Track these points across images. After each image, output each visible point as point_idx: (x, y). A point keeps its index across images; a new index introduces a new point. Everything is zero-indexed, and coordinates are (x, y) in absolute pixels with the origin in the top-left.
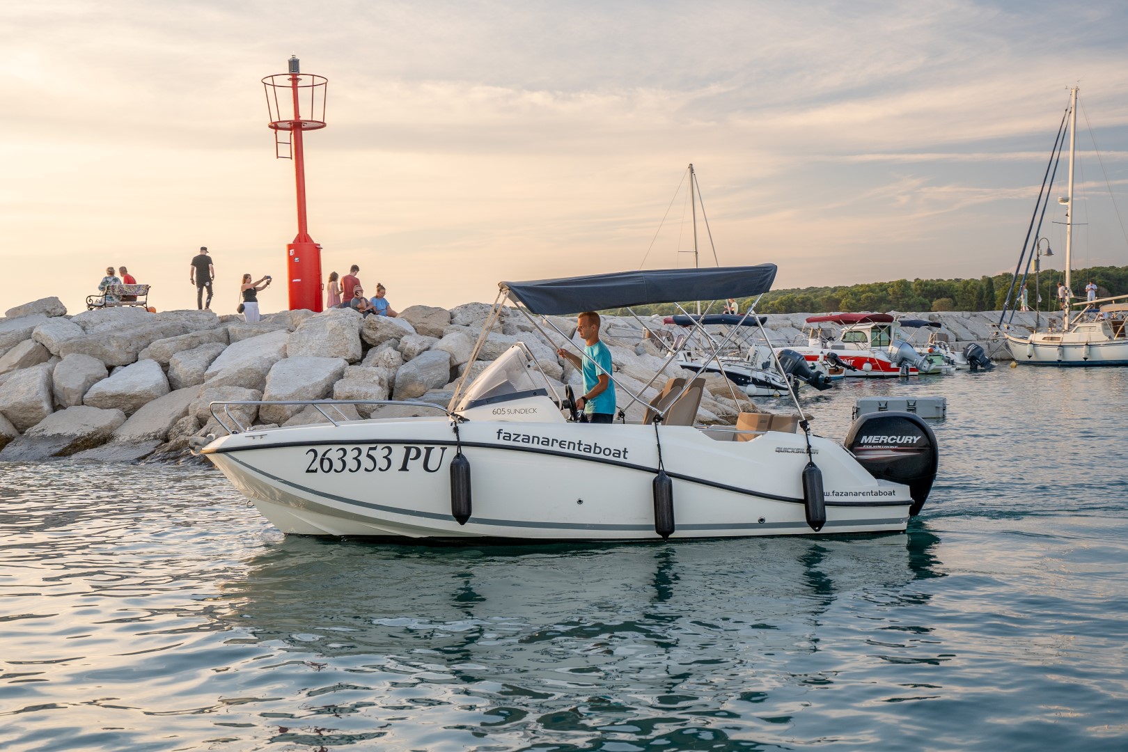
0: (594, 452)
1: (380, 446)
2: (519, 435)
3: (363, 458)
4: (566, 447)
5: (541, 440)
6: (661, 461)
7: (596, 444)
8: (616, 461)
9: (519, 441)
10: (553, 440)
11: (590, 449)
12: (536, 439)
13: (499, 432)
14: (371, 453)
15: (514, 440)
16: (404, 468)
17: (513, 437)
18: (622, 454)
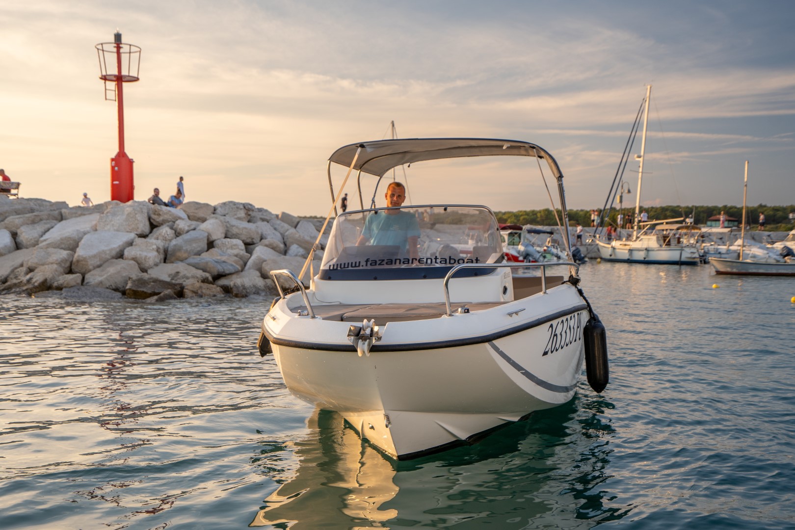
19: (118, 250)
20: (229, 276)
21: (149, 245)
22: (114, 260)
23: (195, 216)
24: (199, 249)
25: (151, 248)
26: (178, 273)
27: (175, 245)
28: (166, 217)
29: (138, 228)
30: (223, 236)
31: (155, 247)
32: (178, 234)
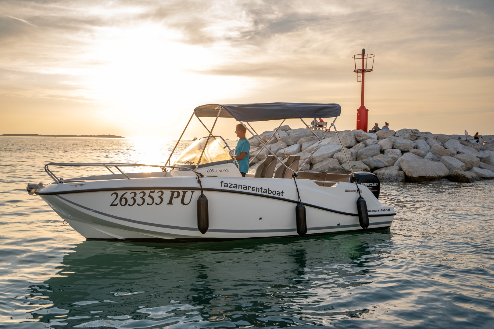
0: (268, 193)
1: (156, 191)
2: (232, 184)
3: (147, 198)
4: (255, 190)
5: (243, 187)
6: (299, 197)
7: (269, 189)
8: (278, 197)
9: (232, 187)
10: (249, 187)
11: (266, 191)
12: (240, 186)
13: (222, 183)
14: (151, 194)
15: (230, 187)
16: (170, 203)
17: (229, 185)
18: (281, 193)
19: (332, 154)
20: (381, 169)
21: (348, 151)
22: (329, 159)
23: (382, 137)
24: (374, 154)
25: (348, 153)
26: (355, 166)
27: (360, 152)
28: (364, 138)
29: (347, 143)
30: (391, 147)
31: (350, 152)
32: (366, 146)
